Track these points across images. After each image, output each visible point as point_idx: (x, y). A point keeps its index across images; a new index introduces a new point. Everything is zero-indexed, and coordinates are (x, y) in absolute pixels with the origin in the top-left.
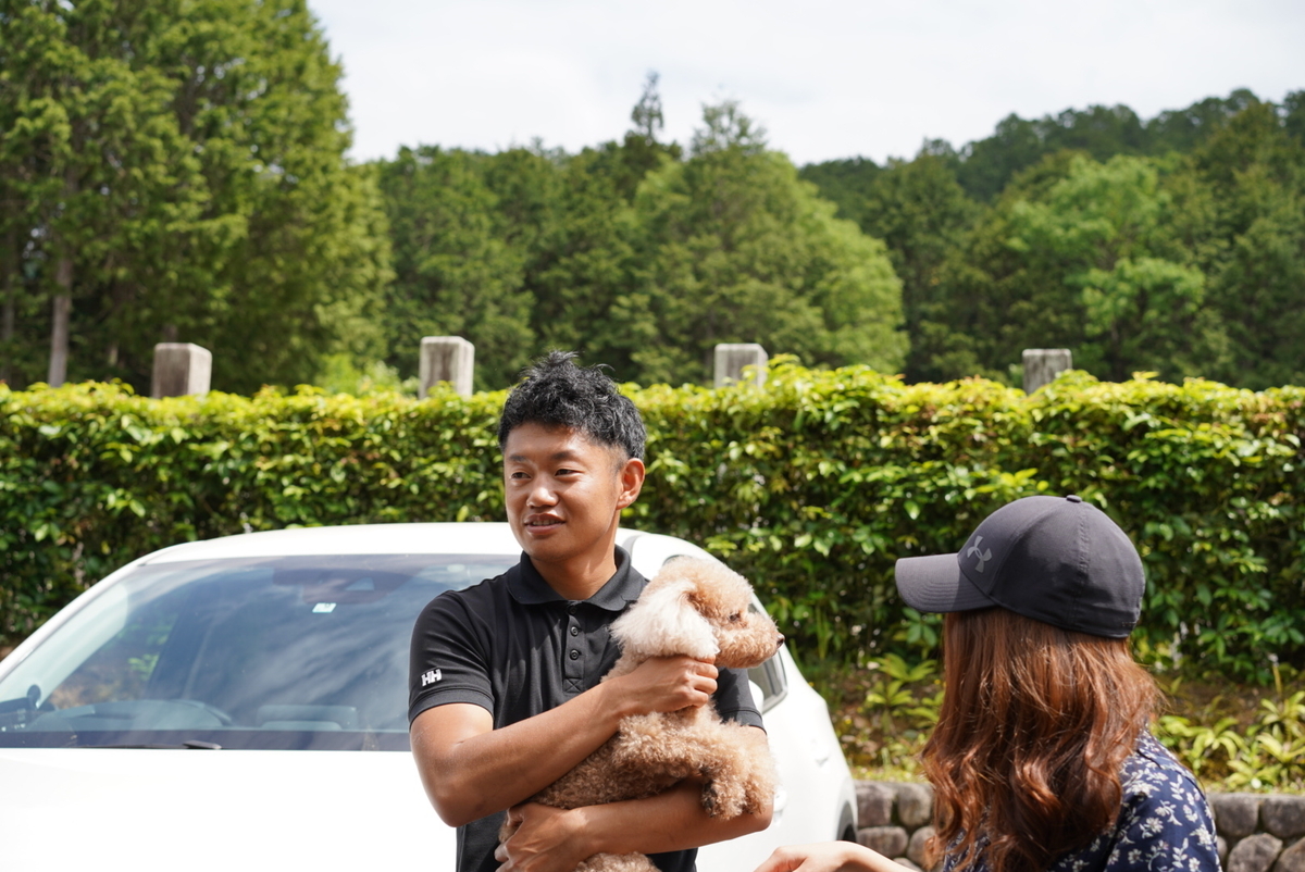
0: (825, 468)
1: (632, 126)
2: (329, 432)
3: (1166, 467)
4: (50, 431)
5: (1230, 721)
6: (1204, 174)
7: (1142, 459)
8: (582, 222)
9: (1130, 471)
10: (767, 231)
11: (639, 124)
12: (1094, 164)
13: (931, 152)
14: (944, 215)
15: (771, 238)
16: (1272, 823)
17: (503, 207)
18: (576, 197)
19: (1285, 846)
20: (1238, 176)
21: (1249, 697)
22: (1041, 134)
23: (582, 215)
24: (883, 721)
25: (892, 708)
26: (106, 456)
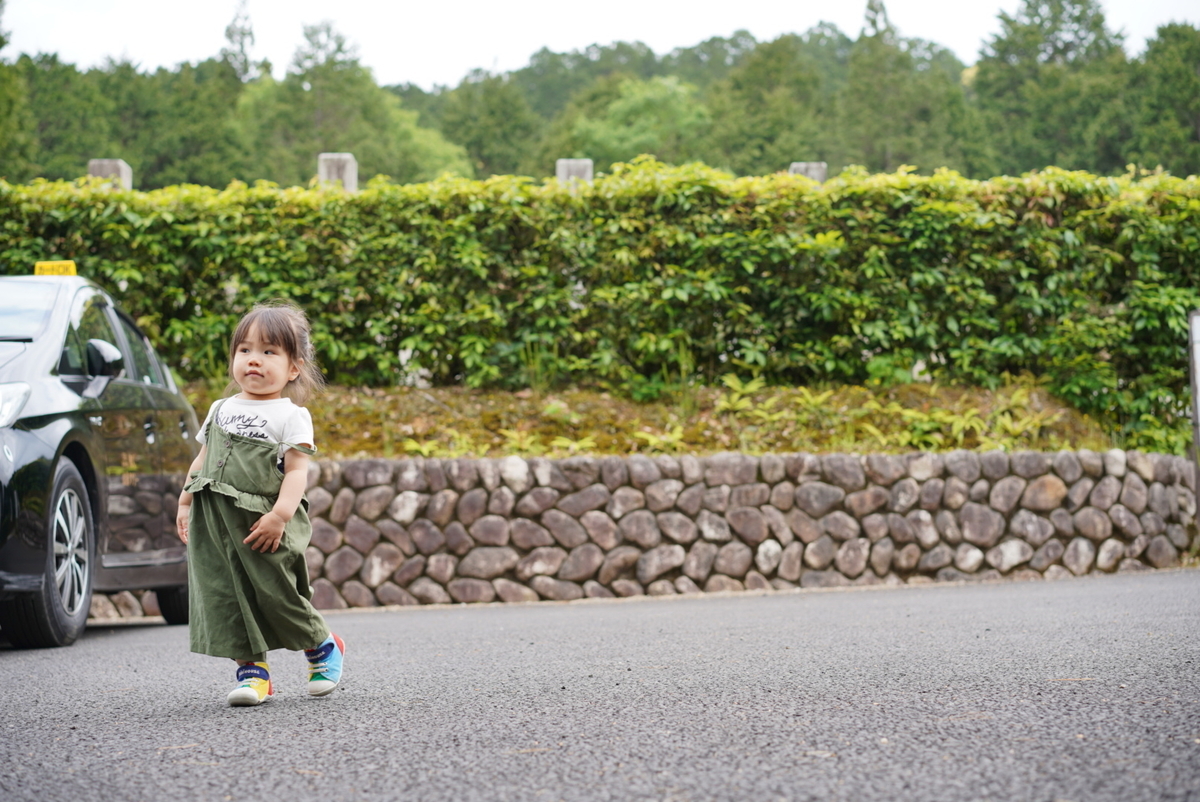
0: (681, 238)
1: (226, 44)
2: (290, 215)
3: (927, 233)
4: (60, 215)
5: (974, 411)
6: (738, 94)
7: (910, 226)
8: (196, 128)
9: (901, 235)
10: (365, 137)
11: (232, 42)
12: (640, 83)
13: (472, 80)
14: (515, 127)
15: (368, 142)
16: (1019, 469)
17: (119, 112)
18: (187, 105)
19: (1028, 484)
20: (767, 96)
21: (984, 395)
22: (569, 65)
23: (194, 121)
24: (732, 421)
25: (735, 412)
26: (106, 235)
